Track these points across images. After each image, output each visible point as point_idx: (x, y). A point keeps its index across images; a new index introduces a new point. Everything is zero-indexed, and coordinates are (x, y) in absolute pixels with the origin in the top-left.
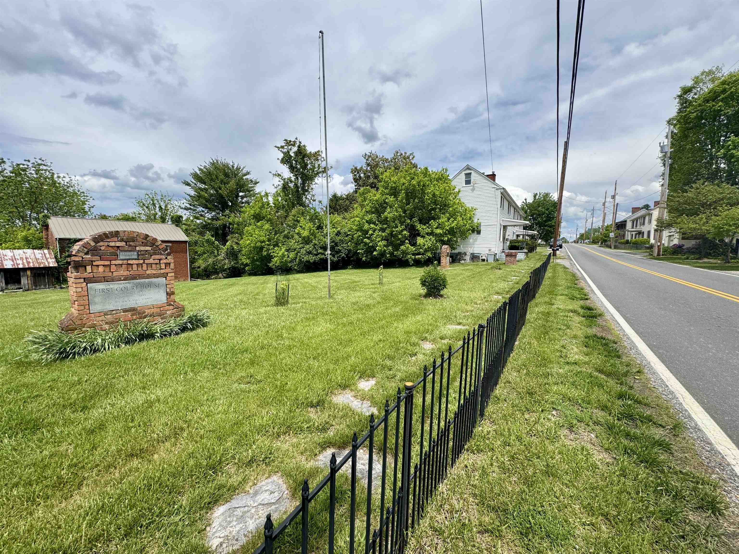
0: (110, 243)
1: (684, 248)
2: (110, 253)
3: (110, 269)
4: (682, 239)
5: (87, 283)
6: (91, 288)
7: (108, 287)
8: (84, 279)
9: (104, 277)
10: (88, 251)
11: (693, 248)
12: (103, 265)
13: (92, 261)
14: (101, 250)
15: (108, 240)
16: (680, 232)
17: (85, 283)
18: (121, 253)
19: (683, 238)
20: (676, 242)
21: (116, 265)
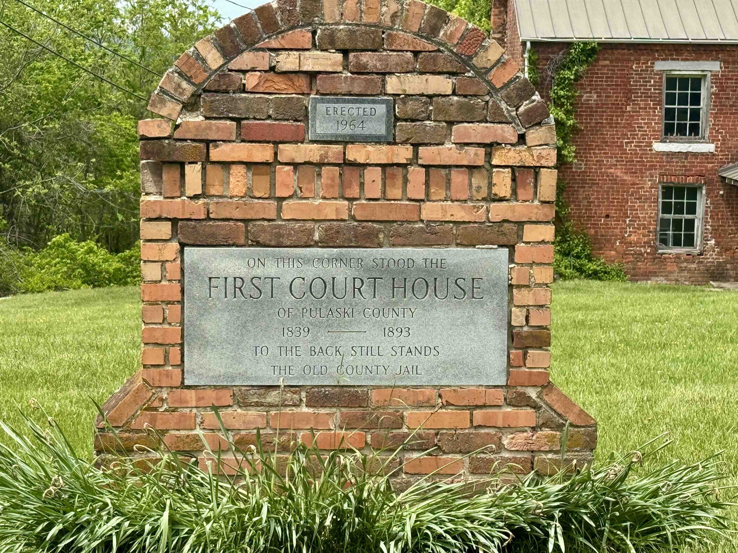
0: (283, 56)
2: (278, 104)
3: (273, 186)
5: (183, 245)
6: (194, 269)
7: (259, 271)
8: (174, 221)
9: (245, 221)
10: (196, 96)
12: (248, 165)
13: (207, 142)
14: (243, 90)
15: (274, 44)
17: (175, 245)
18: (321, 107)
21: (295, 165)
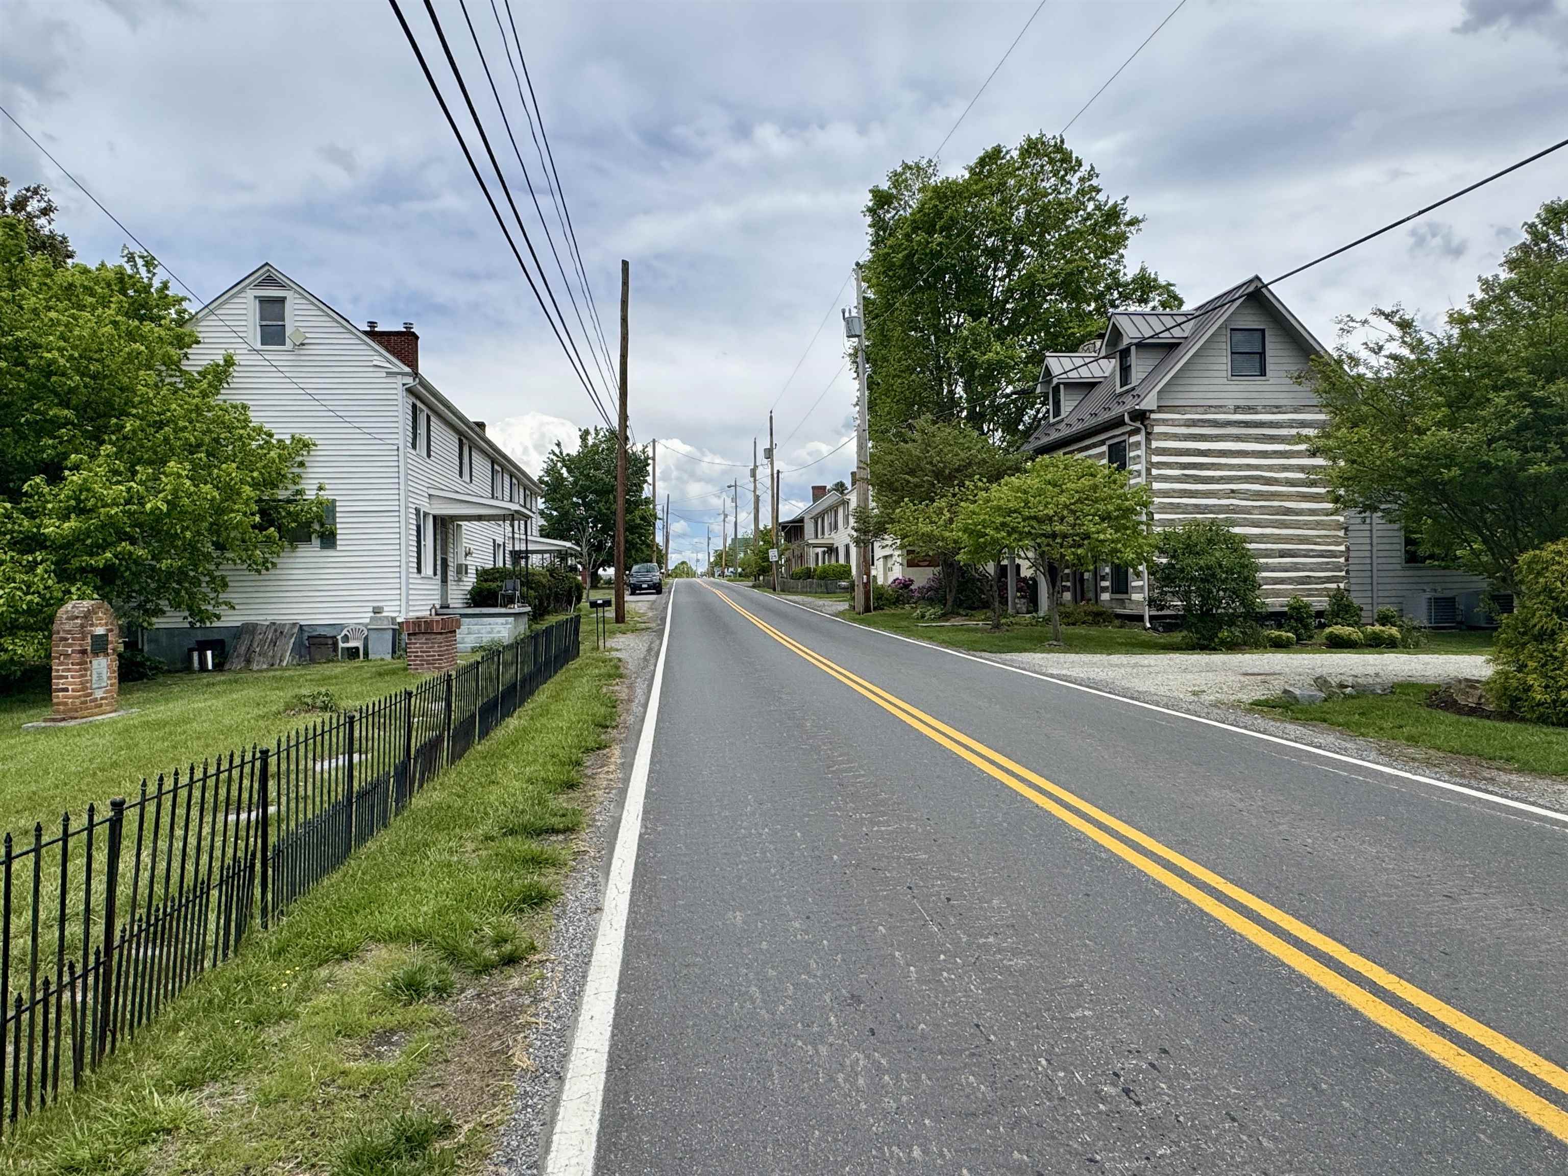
1: (912, 587)
4: (909, 566)
11: (930, 589)
16: (902, 547)
19: (911, 564)
20: (897, 572)
